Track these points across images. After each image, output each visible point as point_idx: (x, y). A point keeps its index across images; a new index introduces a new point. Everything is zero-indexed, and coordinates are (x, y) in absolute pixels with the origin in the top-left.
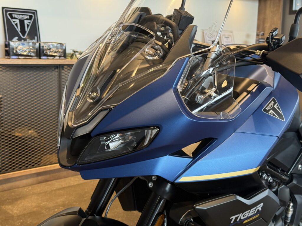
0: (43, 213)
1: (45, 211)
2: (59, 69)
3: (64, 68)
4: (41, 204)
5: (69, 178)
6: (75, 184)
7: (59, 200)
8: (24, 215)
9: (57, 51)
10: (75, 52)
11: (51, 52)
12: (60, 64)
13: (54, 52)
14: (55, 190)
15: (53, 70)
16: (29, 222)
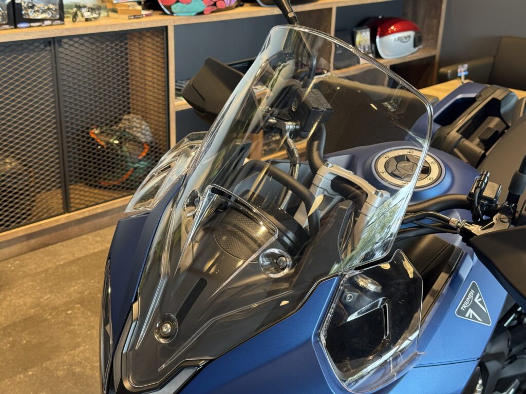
0: (46, 320)
1: (50, 314)
2: (52, 46)
3: (63, 43)
4: (42, 300)
5: (84, 236)
6: (96, 250)
7: (72, 289)
8: (14, 325)
9: (46, 8)
10: (79, 7)
11: (35, 12)
12: (54, 36)
13: (41, 11)
14: (63, 266)
15: (42, 49)
16: (24, 342)
